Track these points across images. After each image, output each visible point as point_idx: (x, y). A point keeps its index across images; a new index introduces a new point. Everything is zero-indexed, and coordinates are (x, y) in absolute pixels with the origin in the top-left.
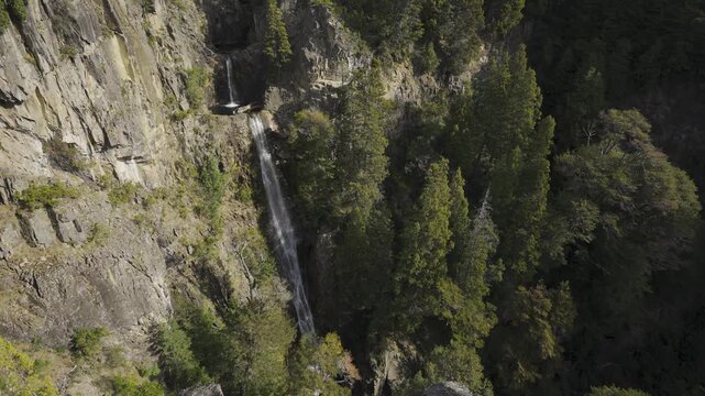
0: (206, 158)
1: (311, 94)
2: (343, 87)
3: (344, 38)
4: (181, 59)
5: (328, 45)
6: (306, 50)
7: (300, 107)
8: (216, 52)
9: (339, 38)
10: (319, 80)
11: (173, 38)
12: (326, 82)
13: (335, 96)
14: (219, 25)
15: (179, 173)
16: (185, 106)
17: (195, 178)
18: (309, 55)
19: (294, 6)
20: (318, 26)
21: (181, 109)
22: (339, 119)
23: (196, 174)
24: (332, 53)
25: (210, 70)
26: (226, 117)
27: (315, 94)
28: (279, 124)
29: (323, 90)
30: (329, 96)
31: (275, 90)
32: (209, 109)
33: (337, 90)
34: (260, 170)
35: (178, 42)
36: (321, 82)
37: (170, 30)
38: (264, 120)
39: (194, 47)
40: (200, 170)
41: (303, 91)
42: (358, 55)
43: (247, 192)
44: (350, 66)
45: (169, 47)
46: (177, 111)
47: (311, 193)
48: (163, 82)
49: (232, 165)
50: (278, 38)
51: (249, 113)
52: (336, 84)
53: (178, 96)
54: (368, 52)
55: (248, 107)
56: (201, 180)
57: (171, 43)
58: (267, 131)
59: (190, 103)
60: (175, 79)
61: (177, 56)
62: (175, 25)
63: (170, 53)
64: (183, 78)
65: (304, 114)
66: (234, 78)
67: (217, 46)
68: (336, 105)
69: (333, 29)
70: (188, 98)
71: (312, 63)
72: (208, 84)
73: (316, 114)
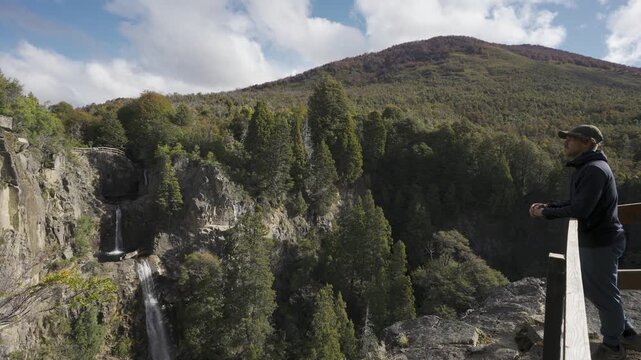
0: (83, 309)
1: (200, 238)
2: (231, 230)
3: (230, 190)
4: (72, 209)
5: (216, 195)
6: (197, 200)
7: (190, 250)
8: (105, 202)
9: (226, 190)
10: (208, 225)
11: (67, 190)
12: (214, 226)
13: (222, 238)
14: (110, 180)
15: (46, 331)
16: (69, 254)
17: (66, 335)
18: (199, 204)
19: (186, 166)
20: (207, 181)
21: (64, 257)
22: (227, 258)
23: (68, 329)
24: (219, 202)
25: (97, 219)
26: (112, 264)
27: (204, 237)
28: (166, 267)
29: (211, 234)
30: (217, 239)
31: (164, 236)
32: (95, 256)
33: (225, 234)
34: (144, 317)
35: (72, 193)
36: (209, 226)
37: (65, 182)
38: (152, 265)
39: (84, 198)
40: (74, 323)
41: (192, 235)
42: (242, 203)
43: (126, 344)
44: (236, 212)
45: (62, 199)
46: (59, 259)
47: (198, 336)
48: (47, 231)
49: (114, 315)
50: (170, 190)
51: (137, 259)
52: (224, 227)
53: (62, 244)
54: (250, 201)
55: (136, 253)
56: (73, 336)
57: (64, 194)
58: (155, 274)
59: (75, 251)
60: (62, 228)
61: (68, 207)
62: (71, 179)
63: (61, 204)
64: (71, 226)
65: (195, 256)
66: (122, 226)
67: (106, 198)
68: (223, 246)
69: (221, 182)
70: (73, 246)
71: (202, 210)
72: (94, 232)
73: (206, 256)
